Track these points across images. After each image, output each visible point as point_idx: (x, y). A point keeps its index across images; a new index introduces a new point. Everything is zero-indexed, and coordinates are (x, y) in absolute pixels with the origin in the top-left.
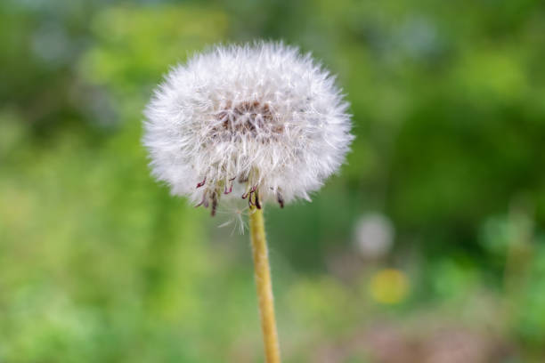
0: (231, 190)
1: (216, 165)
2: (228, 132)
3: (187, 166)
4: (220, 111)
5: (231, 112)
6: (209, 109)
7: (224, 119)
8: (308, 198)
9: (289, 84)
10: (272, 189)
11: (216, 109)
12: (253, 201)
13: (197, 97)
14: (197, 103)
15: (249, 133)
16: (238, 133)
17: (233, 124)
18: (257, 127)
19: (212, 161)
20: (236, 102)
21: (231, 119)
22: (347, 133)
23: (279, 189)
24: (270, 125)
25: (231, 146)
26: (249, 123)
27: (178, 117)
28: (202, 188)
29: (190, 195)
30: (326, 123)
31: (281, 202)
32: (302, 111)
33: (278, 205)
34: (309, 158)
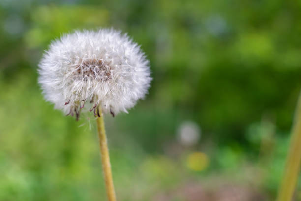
0: (83, 106)
1: (75, 93)
2: (80, 75)
3: (60, 94)
4: (75, 64)
5: (81, 64)
6: (70, 63)
7: (78, 69)
8: (126, 112)
9: (113, 50)
10: (105, 106)
11: (74, 63)
12: (96, 113)
13: (64, 57)
14: (64, 59)
15: (91, 76)
16: (86, 76)
17: (82, 71)
18: (95, 72)
19: (73, 91)
20: (84, 59)
21: (82, 68)
22: (147, 77)
23: (111, 106)
24: (103, 72)
25: (82, 83)
26: (91, 71)
27: (54, 67)
28: (68, 106)
29: (63, 109)
30: (135, 71)
31: (112, 113)
32: (120, 64)
33: (111, 115)
34: (125, 90)
